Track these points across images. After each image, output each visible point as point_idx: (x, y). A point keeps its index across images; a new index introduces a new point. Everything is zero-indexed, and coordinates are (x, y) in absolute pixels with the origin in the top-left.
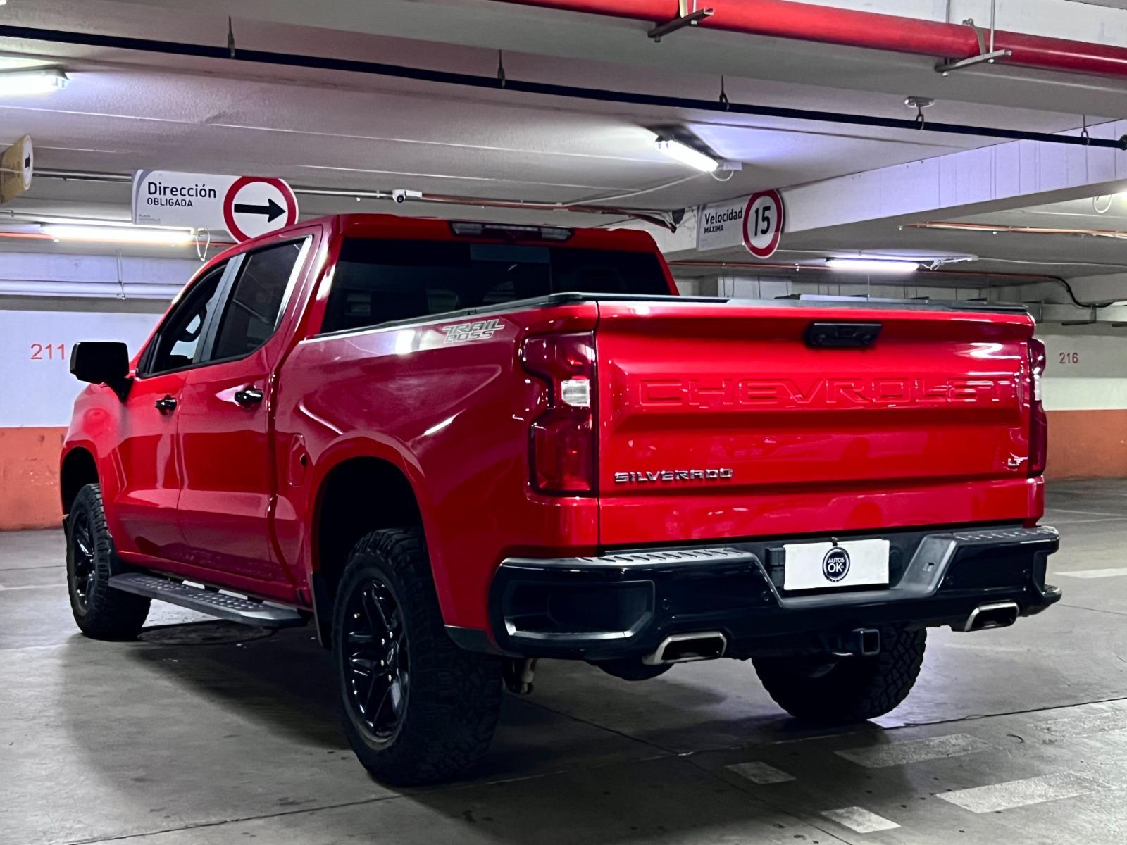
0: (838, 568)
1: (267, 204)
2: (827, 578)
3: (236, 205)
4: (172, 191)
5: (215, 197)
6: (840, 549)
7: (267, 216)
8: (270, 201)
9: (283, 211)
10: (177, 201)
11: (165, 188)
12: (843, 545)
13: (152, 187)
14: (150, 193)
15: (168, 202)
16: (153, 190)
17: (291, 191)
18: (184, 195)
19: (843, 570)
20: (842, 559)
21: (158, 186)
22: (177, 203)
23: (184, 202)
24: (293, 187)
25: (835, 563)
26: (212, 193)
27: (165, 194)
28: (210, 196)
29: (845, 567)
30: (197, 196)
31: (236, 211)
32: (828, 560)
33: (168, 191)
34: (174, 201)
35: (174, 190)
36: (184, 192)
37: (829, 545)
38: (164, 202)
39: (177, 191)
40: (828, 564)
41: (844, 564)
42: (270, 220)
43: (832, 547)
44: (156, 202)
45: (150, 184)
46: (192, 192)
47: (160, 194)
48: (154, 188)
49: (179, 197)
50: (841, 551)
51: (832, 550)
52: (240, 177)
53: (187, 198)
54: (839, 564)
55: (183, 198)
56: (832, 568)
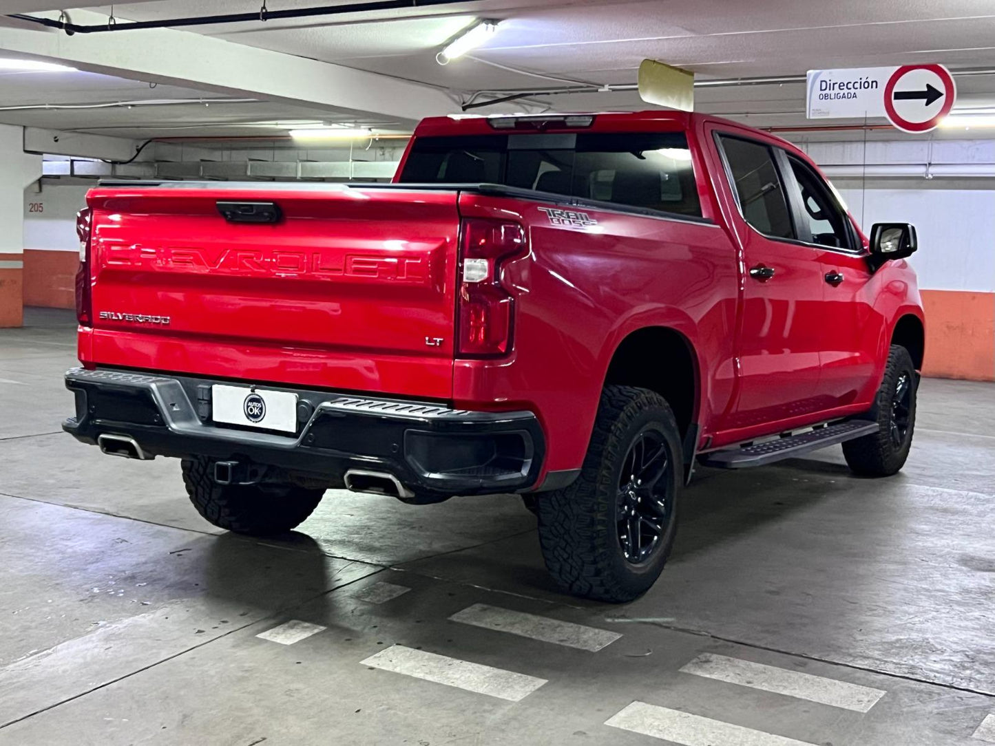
0: (256, 411)
1: (926, 89)
2: (248, 418)
3: (895, 93)
4: (840, 86)
5: (876, 87)
6: (257, 395)
7: (925, 100)
8: (928, 86)
9: (941, 95)
10: (844, 94)
11: (834, 84)
12: (260, 393)
13: (824, 84)
14: (821, 90)
15: (837, 95)
16: (824, 88)
17: (949, 73)
18: (850, 89)
19: (261, 413)
20: (259, 404)
21: (828, 83)
22: (844, 97)
23: (849, 95)
24: (951, 70)
25: (254, 407)
26: (874, 84)
27: (833, 89)
28: (872, 87)
29: (262, 411)
30: (861, 88)
31: (895, 98)
32: (248, 403)
33: (837, 86)
34: (841, 95)
35: (842, 85)
36: (850, 86)
37: (247, 391)
38: (833, 96)
39: (844, 85)
40: (248, 407)
41: (261, 409)
42: (927, 104)
43: (250, 393)
44: (826, 96)
45: (822, 81)
46: (857, 85)
47: (830, 89)
48: (826, 86)
49: (846, 91)
50: (258, 397)
51: (250, 395)
52: (901, 67)
53: (853, 91)
54: (257, 408)
55: (849, 91)
56: (251, 410)
